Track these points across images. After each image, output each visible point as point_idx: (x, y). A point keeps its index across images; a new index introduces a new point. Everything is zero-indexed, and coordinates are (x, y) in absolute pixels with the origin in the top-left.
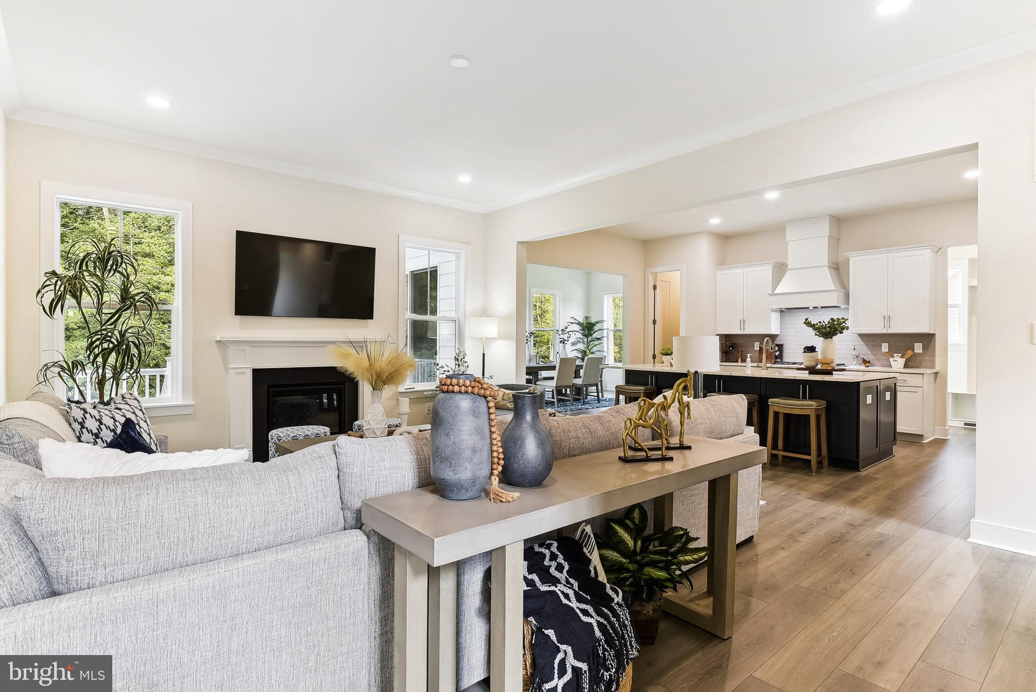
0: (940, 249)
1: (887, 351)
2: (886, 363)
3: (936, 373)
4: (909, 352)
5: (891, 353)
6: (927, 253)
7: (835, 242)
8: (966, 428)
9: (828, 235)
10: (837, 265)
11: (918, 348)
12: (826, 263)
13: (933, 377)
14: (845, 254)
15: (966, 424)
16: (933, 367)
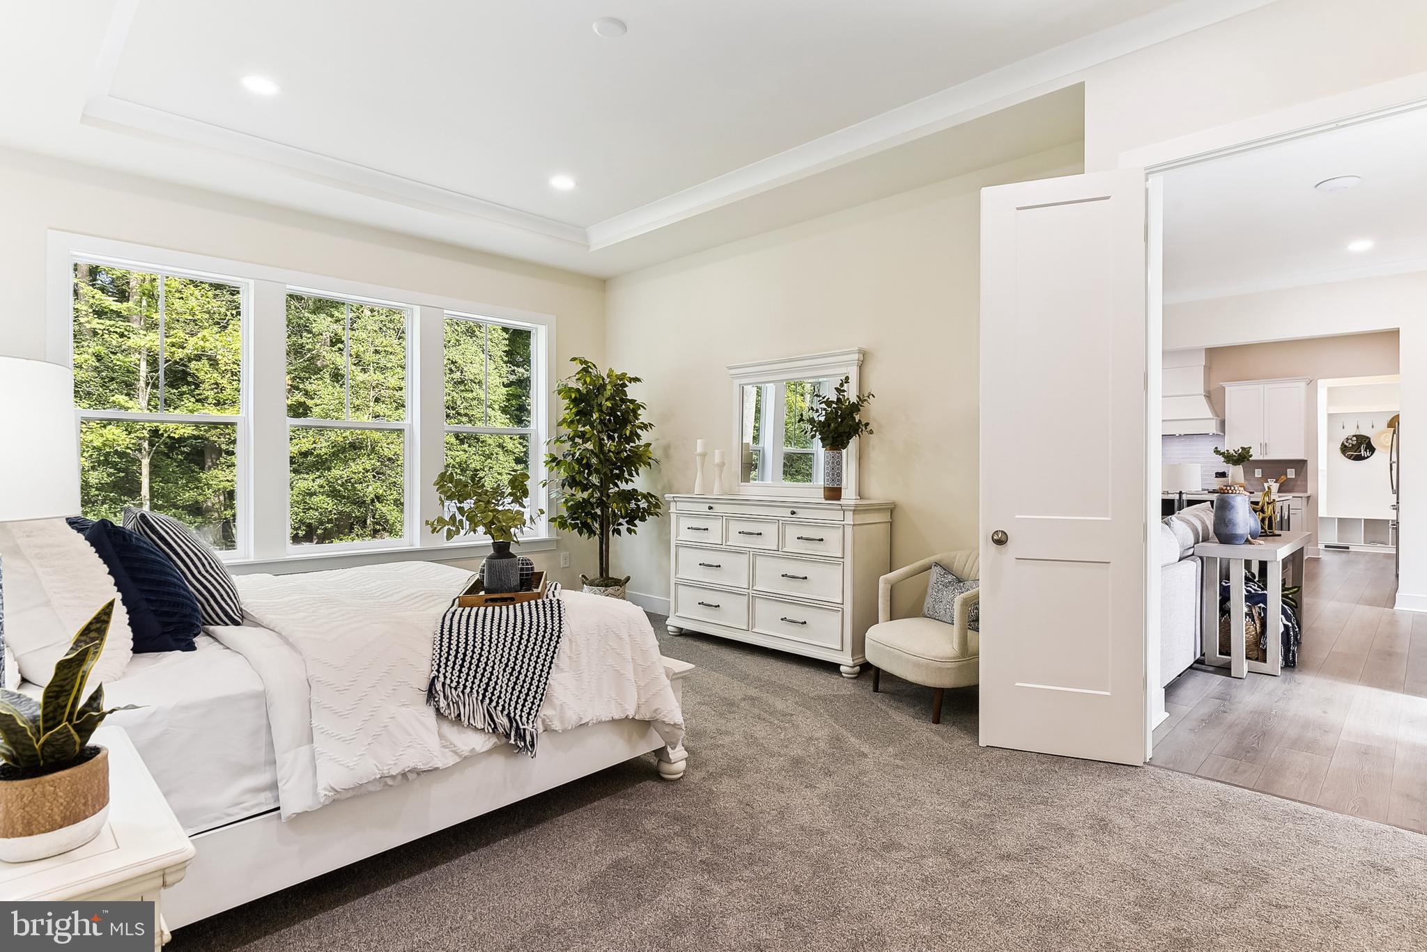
0: (1311, 381)
1: (1260, 476)
2: (1260, 488)
3: (1308, 498)
4: (1282, 477)
5: (1265, 478)
6: (1302, 385)
7: (1208, 369)
8: (1326, 550)
9: (1204, 364)
10: (1209, 393)
11: (1291, 473)
12: (1202, 392)
13: (1305, 500)
14: (1221, 383)
15: (1326, 546)
16: (1306, 492)
